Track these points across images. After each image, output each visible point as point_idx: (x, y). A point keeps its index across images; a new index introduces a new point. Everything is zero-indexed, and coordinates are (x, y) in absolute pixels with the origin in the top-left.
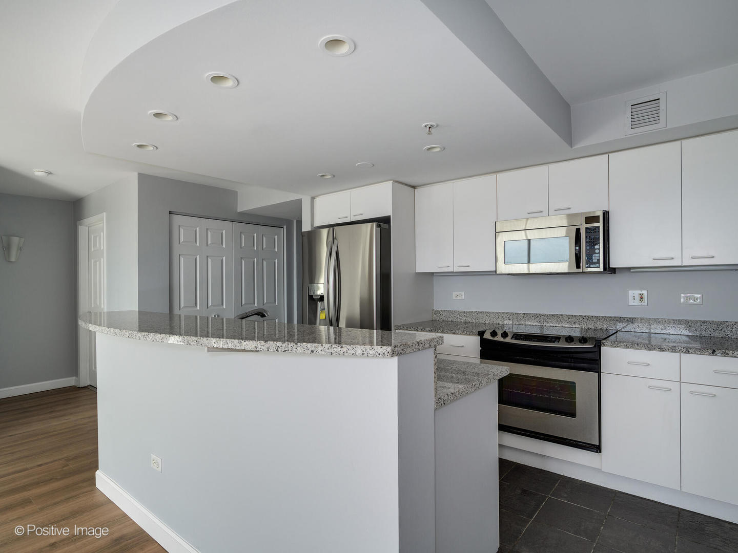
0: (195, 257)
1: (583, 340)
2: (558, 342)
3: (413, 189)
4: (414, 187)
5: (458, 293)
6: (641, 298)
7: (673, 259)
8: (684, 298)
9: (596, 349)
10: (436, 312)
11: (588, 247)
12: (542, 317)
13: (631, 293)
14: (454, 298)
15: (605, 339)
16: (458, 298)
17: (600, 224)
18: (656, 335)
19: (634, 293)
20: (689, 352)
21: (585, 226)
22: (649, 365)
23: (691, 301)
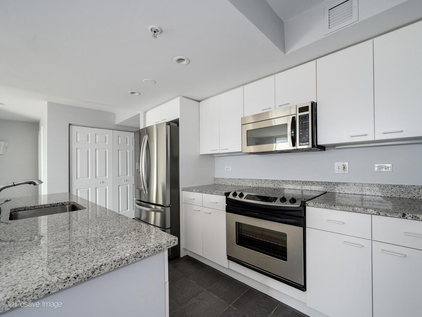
0: (88, 149)
1: (293, 201)
2: (275, 201)
3: (198, 103)
4: (199, 101)
5: (227, 167)
6: (344, 168)
7: (366, 135)
8: (378, 167)
9: (302, 208)
10: (216, 179)
11: (301, 130)
12: (276, 182)
13: (336, 164)
14: (226, 170)
15: (310, 200)
16: (228, 170)
17: (309, 112)
18: (355, 196)
19: (338, 165)
20: (379, 214)
21: (299, 114)
22: (344, 223)
23: (384, 170)
